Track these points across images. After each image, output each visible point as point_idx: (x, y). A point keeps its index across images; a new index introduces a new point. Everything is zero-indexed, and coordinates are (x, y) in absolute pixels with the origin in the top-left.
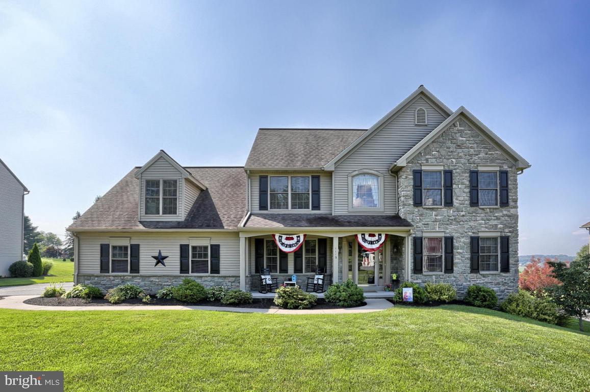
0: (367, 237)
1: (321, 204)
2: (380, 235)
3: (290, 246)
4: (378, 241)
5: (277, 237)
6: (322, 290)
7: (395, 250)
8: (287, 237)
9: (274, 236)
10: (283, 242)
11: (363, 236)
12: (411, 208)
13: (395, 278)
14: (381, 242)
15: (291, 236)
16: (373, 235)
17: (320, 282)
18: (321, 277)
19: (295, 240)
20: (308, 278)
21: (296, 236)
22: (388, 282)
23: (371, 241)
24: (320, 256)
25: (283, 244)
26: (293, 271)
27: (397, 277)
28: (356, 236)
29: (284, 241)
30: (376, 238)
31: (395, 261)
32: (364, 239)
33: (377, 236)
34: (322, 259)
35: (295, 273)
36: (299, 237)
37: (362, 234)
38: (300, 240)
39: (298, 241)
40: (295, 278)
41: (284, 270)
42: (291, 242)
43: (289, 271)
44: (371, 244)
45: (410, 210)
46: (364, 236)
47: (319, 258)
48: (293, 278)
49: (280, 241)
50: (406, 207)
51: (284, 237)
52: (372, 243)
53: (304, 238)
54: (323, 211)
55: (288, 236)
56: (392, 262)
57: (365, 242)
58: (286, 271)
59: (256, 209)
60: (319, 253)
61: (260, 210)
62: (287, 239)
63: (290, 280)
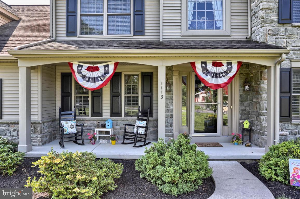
0: (210, 66)
1: (146, 28)
2: (229, 63)
3: (95, 80)
4: (226, 73)
5: (75, 67)
6: (145, 142)
7: (247, 88)
8: (89, 67)
9: (71, 65)
10: (83, 74)
11: (204, 65)
12: (274, 26)
13: (246, 126)
14: (231, 75)
15: (95, 66)
16: (220, 65)
17: (142, 131)
18: (143, 124)
19: (102, 70)
20: (126, 125)
21: (102, 65)
22: (236, 131)
23: (216, 74)
24: (145, 94)
25: (84, 77)
26: (109, 114)
27: (250, 126)
28: (193, 64)
29: (84, 72)
30: (224, 68)
31: (245, 103)
32: (205, 70)
33: (225, 65)
34: (147, 99)
35: (111, 116)
36: (107, 66)
37: (202, 63)
38: (108, 70)
39: (106, 73)
40: (109, 124)
41: (97, 113)
42: (95, 74)
43: (104, 114)
44: (216, 77)
45: (273, 29)
46: (206, 66)
47: (143, 98)
48: (107, 124)
49: (80, 72)
50: (266, 25)
51: (86, 66)
52: (216, 75)
53: (115, 69)
54: (148, 36)
55: (91, 65)
56: (241, 104)
57: (206, 75)
58: (99, 114)
59: (62, 35)
60: (143, 91)
61: (67, 36)
62: (89, 69)
63: (104, 126)
